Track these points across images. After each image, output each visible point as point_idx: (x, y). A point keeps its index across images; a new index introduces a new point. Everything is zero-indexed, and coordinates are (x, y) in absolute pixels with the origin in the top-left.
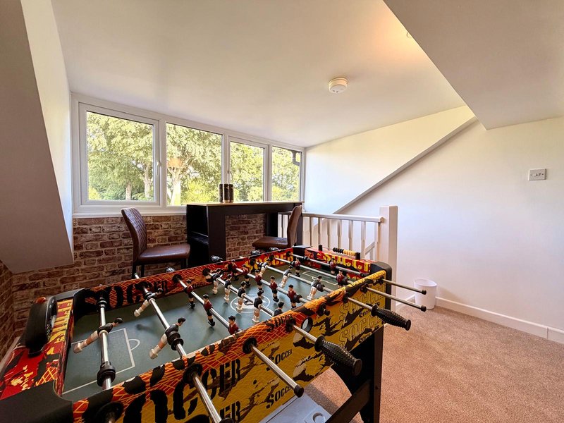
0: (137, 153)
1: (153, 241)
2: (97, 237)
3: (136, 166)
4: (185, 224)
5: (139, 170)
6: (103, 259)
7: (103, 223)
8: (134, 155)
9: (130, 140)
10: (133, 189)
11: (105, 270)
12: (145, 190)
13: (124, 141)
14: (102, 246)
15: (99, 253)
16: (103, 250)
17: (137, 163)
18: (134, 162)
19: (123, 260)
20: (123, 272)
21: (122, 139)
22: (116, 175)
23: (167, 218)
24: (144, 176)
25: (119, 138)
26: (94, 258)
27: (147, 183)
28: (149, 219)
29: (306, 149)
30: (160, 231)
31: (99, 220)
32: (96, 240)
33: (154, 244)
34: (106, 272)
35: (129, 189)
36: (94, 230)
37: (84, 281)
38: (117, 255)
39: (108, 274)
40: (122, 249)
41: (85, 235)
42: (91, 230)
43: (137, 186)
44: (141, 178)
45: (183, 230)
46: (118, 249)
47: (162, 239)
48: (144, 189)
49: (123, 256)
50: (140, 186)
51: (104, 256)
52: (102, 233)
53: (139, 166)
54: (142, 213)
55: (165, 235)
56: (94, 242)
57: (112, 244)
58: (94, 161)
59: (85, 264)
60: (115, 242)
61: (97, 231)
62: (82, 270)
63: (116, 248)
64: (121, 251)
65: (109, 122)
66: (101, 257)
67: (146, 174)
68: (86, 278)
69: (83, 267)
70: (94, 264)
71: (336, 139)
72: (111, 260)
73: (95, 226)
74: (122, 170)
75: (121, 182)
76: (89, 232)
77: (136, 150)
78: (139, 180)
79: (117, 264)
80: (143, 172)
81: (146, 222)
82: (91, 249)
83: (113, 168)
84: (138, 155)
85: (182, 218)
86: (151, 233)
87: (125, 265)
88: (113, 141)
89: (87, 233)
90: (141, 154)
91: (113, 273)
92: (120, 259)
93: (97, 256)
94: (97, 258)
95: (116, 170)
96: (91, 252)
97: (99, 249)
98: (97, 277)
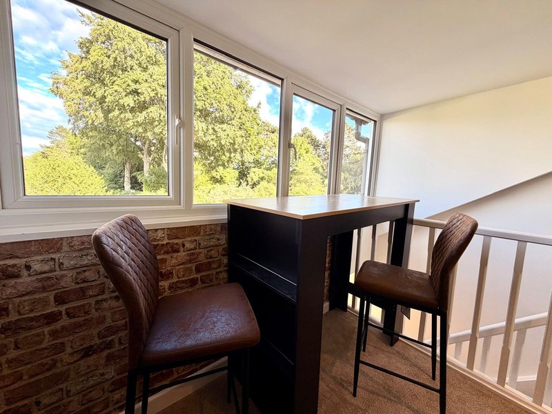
0: (135, 129)
1: (168, 275)
2: (46, 283)
3: (135, 144)
4: (223, 239)
5: (138, 147)
6: (63, 328)
7: (59, 250)
8: (133, 132)
9: (129, 115)
10: (132, 167)
11: (69, 350)
12: (144, 169)
13: (122, 116)
14: (60, 300)
15: (52, 318)
16: (63, 308)
17: (136, 140)
18: (133, 140)
19: (109, 322)
20: (109, 345)
21: (120, 114)
22: (115, 151)
23: (193, 230)
24: (143, 154)
25: (116, 112)
26: (39, 331)
27: (146, 161)
28: (160, 234)
29: (383, 117)
30: (182, 255)
31: (50, 245)
32: (44, 289)
33: (169, 281)
34: (72, 354)
35: (128, 166)
36: (36, 267)
37: (16, 386)
38: (94, 314)
39: (76, 357)
40: (105, 300)
41: (13, 282)
42: (28, 267)
43: (135, 164)
44: (140, 156)
45: (220, 249)
46: (97, 302)
47: (186, 270)
48: (143, 167)
49: (108, 314)
50: (139, 164)
51: (65, 321)
52: (58, 273)
53: (138, 143)
54: (147, 222)
55: (190, 261)
56: (37, 296)
57: (82, 293)
58: (92, 137)
59: (17, 348)
60: (88, 288)
61: (46, 268)
62: (9, 362)
63: (92, 301)
64: (105, 305)
65: (106, 95)
66: (58, 325)
67: (145, 152)
68: (21, 378)
69: (13, 354)
70: (41, 342)
71: (452, 99)
72: (80, 326)
73: (39, 258)
74: (120, 148)
75: (119, 159)
76: (25, 273)
77: (134, 125)
78: (138, 158)
79: (95, 332)
80: (142, 150)
81: (155, 240)
82: (32, 311)
83: (112, 145)
84: (137, 131)
85: (219, 229)
86: (164, 261)
87: (111, 330)
88: (111, 115)
89: (18, 276)
90: (140, 130)
91: (87, 352)
92: (102, 320)
93: (48, 324)
94: (46, 330)
95: (114, 147)
96: (32, 319)
97: (52, 308)
98: (48, 370)
